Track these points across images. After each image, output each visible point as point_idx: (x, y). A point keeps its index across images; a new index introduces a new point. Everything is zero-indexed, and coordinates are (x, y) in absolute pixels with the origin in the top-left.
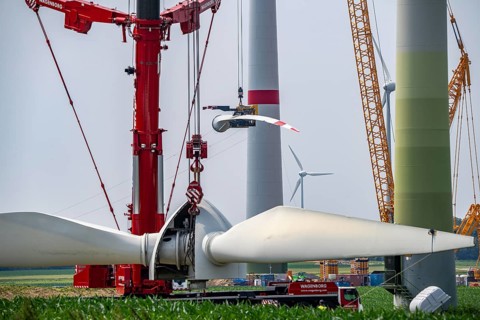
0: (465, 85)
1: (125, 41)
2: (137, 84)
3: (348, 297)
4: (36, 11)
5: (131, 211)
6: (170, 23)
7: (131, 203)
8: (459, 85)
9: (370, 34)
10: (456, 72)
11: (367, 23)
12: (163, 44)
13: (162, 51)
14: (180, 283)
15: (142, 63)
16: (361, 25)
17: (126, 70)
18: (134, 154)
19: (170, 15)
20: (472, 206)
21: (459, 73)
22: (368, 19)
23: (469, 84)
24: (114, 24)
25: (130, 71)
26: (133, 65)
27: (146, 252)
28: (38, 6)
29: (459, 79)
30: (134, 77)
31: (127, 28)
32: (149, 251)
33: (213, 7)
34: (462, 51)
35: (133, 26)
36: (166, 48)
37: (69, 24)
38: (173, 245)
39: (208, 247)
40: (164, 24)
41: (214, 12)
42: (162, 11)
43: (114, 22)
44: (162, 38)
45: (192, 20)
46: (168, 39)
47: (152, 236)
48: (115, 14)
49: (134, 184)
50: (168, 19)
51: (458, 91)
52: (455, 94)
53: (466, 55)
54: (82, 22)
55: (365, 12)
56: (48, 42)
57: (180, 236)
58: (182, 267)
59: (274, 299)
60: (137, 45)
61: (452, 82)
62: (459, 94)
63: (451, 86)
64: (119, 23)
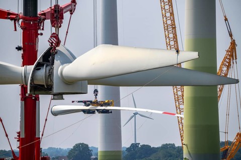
0: (233, 59)
1: (16, 30)
5: (19, 136)
6: (44, 19)
7: (19, 131)
8: (230, 59)
9: (175, 28)
10: (228, 51)
11: (173, 20)
12: (39, 32)
13: (39, 36)
15: (26, 43)
16: (169, 22)
17: (17, 48)
18: (22, 100)
19: (44, 14)
20: (238, 134)
21: (230, 52)
22: (174, 19)
23: (236, 59)
26: (21, 45)
27: (25, 77)
29: (230, 56)
30: (21, 52)
31: (17, 22)
32: (27, 76)
33: (71, 11)
34: (232, 38)
35: (21, 21)
36: (42, 34)
38: (42, 72)
40: (40, 20)
41: (71, 14)
42: (39, 12)
43: (9, 18)
44: (39, 28)
46: (43, 29)
47: (29, 67)
48: (9, 14)
49: (21, 119)
50: (43, 17)
51: (229, 63)
52: (227, 64)
53: (234, 41)
55: (172, 14)
57: (46, 67)
58: (47, 86)
60: (23, 32)
61: (226, 58)
62: (230, 65)
63: (225, 60)
64: (12, 19)
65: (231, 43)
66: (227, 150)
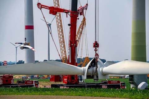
0: (84, 25)
1: (67, 17)
2: (71, 28)
3: (122, 85)
4: (41, 9)
10: (82, 22)
13: (77, 20)
14: (81, 81)
15: (72, 23)
19: (79, 10)
24: (64, 13)
25: (69, 25)
26: (70, 23)
28: (41, 8)
33: (86, 9)
36: (79, 19)
37: (51, 13)
38: (91, 70)
39: (102, 70)
43: (64, 12)
44: (78, 16)
45: (82, 12)
48: (64, 10)
54: (55, 12)
56: (44, 17)
57: (92, 67)
58: (92, 76)
59: (106, 85)
60: (71, 18)
61: (81, 25)
62: (83, 28)
63: (81, 26)
64: (66, 12)
65: (84, 18)
66: (81, 64)
